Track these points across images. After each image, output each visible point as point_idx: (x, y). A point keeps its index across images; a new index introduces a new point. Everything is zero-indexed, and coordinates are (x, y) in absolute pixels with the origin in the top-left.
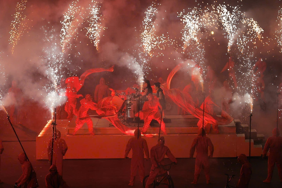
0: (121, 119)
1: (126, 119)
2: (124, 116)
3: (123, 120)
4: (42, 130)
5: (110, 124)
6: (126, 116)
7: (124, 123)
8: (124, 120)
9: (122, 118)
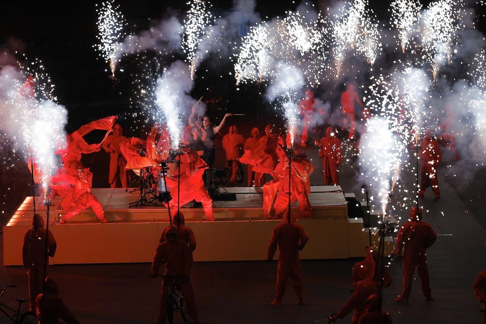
0: (150, 194)
1: (158, 195)
2: (154, 190)
3: (153, 197)
4: (13, 214)
5: (130, 204)
6: (158, 189)
7: (155, 201)
8: (155, 196)
9: (151, 192)
